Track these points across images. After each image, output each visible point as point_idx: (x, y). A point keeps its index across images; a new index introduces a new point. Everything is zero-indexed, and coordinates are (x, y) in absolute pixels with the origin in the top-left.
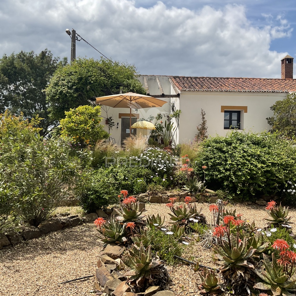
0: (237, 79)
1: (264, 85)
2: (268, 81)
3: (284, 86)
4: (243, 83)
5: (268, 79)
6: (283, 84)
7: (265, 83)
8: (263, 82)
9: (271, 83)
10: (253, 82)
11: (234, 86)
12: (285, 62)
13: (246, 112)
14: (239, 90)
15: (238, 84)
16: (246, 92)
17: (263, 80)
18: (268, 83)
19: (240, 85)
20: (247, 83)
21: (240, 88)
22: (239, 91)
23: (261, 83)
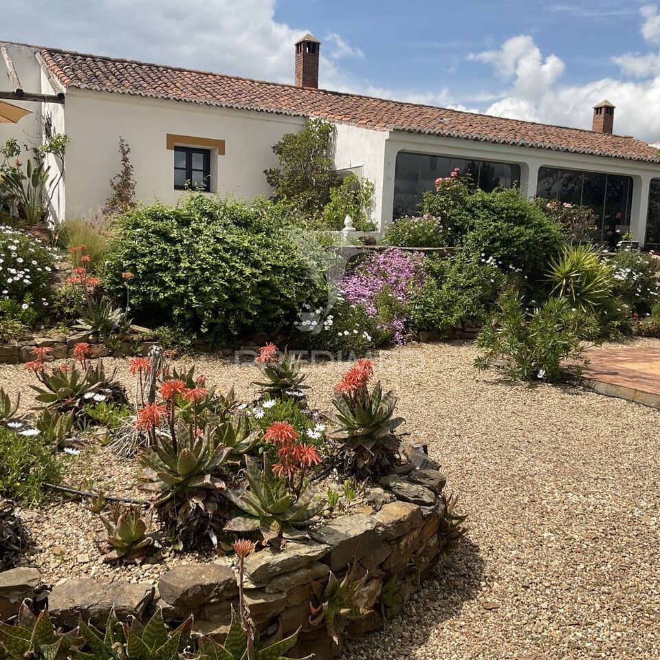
0: (202, 75)
1: (259, 96)
2: (267, 87)
3: (300, 101)
4: (216, 85)
5: (269, 84)
6: (298, 98)
7: (261, 90)
8: (258, 88)
9: (273, 94)
10: (236, 86)
11: (194, 91)
12: (302, 49)
13: (222, 152)
14: (206, 101)
15: (203, 86)
16: (221, 106)
17: (257, 84)
18: (269, 91)
19: (208, 89)
20: (223, 86)
21: (209, 96)
22: (206, 103)
23: (255, 90)
